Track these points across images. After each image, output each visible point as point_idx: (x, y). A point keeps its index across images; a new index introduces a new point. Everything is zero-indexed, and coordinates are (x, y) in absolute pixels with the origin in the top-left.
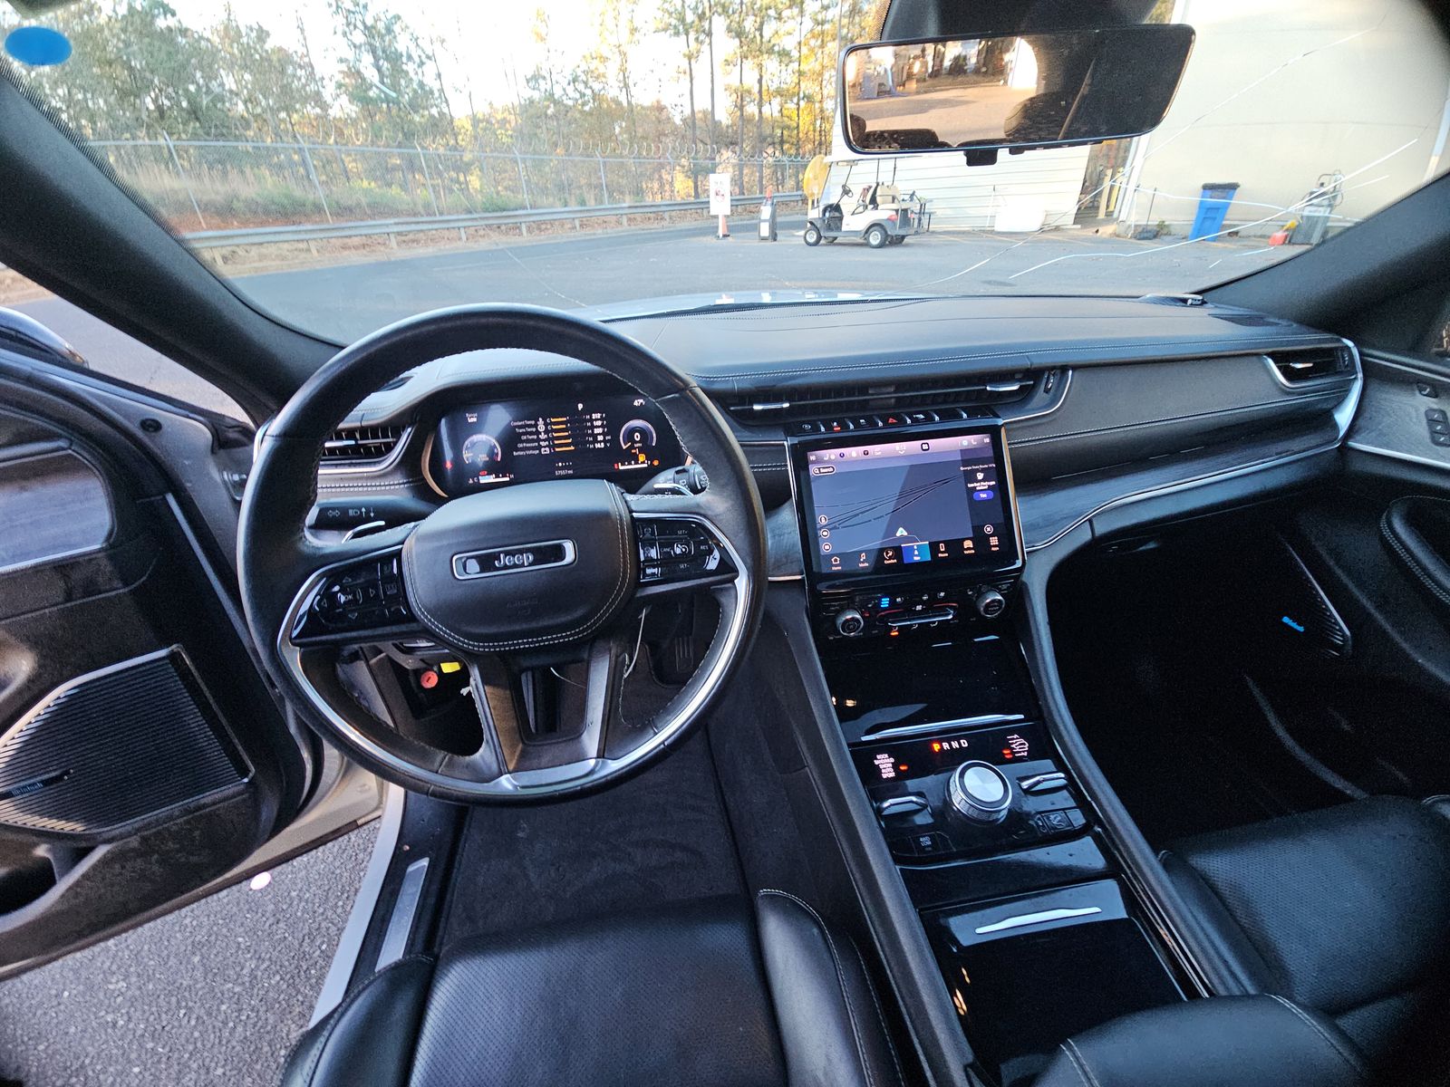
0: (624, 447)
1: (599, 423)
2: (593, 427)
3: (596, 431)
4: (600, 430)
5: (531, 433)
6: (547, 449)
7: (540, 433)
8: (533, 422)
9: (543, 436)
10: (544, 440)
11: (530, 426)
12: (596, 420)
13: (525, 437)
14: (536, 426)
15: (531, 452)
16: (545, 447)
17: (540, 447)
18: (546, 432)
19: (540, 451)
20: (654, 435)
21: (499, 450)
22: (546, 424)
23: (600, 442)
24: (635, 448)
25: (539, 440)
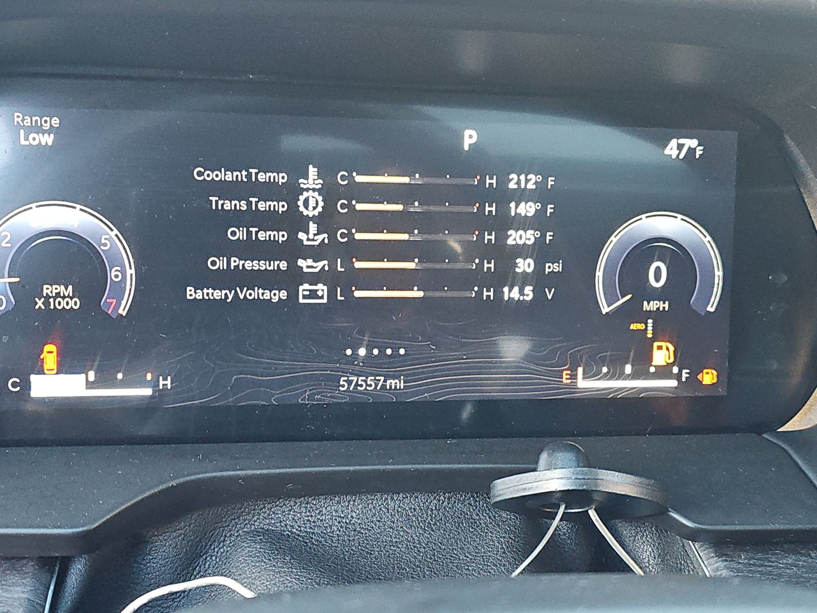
0: (605, 309)
1: (528, 209)
2: (504, 223)
3: (516, 237)
4: (527, 237)
5: (268, 220)
6: (322, 289)
7: (302, 223)
8: (282, 178)
9: (312, 236)
10: (316, 253)
11: (269, 191)
12: (521, 196)
13: (241, 234)
14: (292, 192)
15: (257, 293)
16: (314, 279)
17: (293, 278)
18: (326, 221)
19: (293, 295)
20: (719, 273)
21: (131, 272)
22: (329, 193)
23: (524, 280)
24: (644, 317)
25: (294, 250)
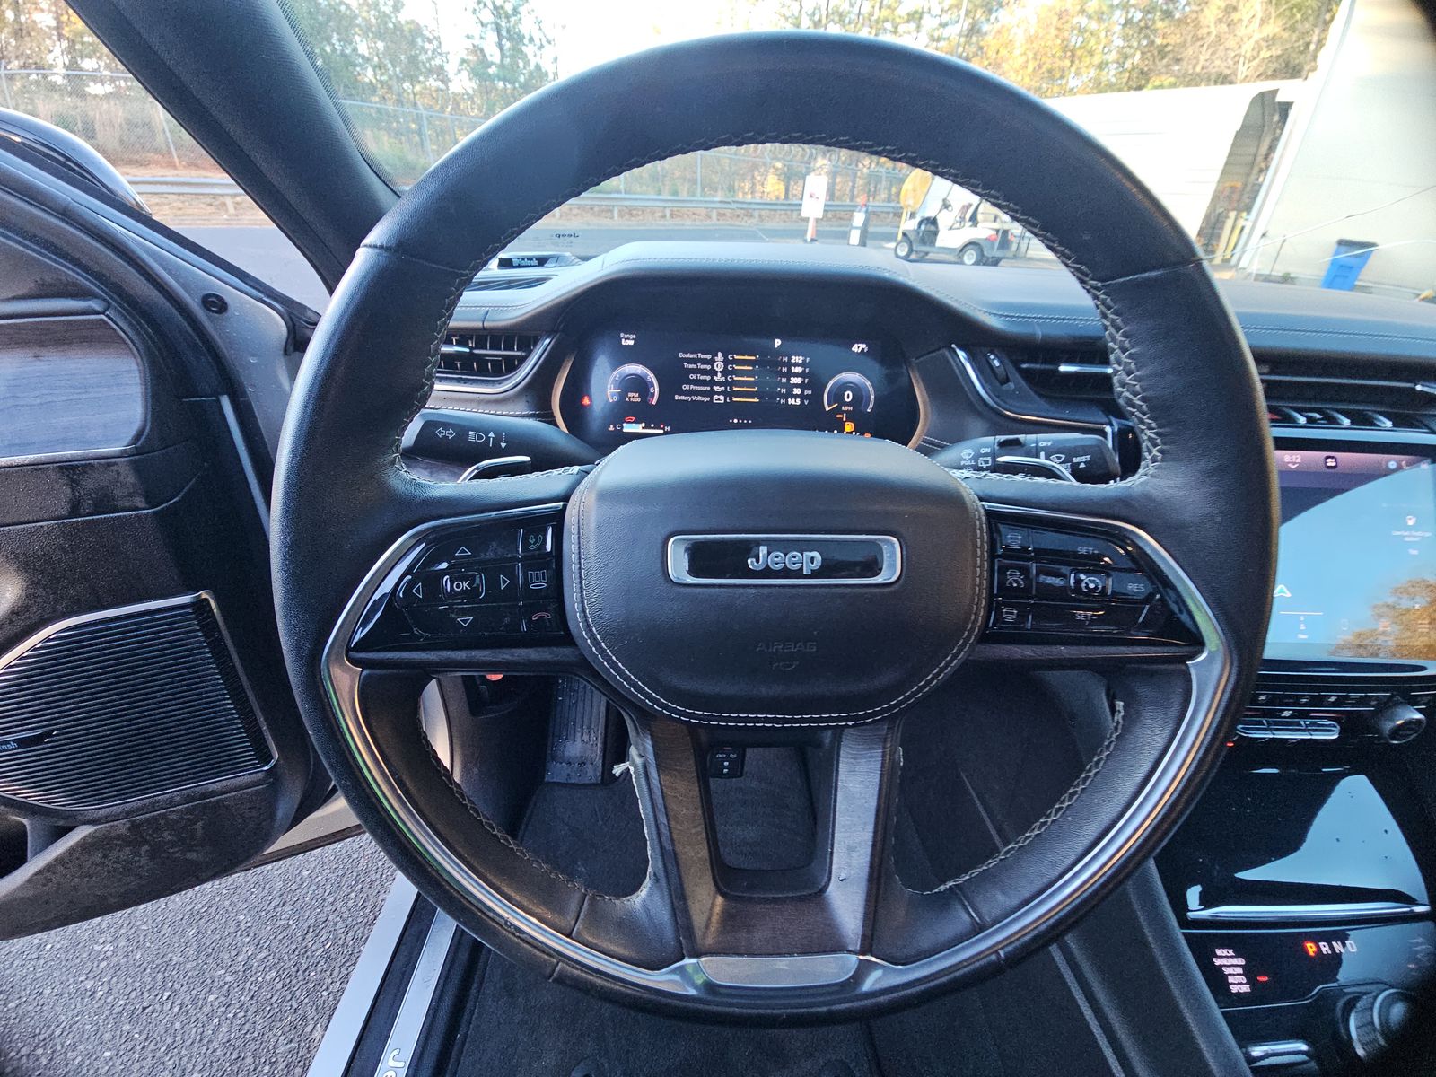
0: (827, 409)
1: (799, 370)
2: (789, 375)
3: (794, 380)
4: (798, 380)
5: (704, 372)
6: (722, 397)
7: (716, 373)
8: (709, 357)
9: (719, 378)
10: (720, 384)
11: (704, 362)
12: (796, 365)
13: (694, 377)
14: (712, 362)
15: (699, 398)
16: (719, 393)
17: (712, 393)
18: (724, 373)
19: (712, 399)
20: (872, 397)
21: (657, 389)
22: (726, 362)
23: (796, 397)
24: (842, 413)
25: (712, 383)
